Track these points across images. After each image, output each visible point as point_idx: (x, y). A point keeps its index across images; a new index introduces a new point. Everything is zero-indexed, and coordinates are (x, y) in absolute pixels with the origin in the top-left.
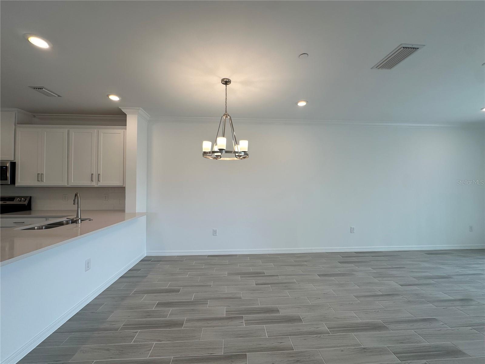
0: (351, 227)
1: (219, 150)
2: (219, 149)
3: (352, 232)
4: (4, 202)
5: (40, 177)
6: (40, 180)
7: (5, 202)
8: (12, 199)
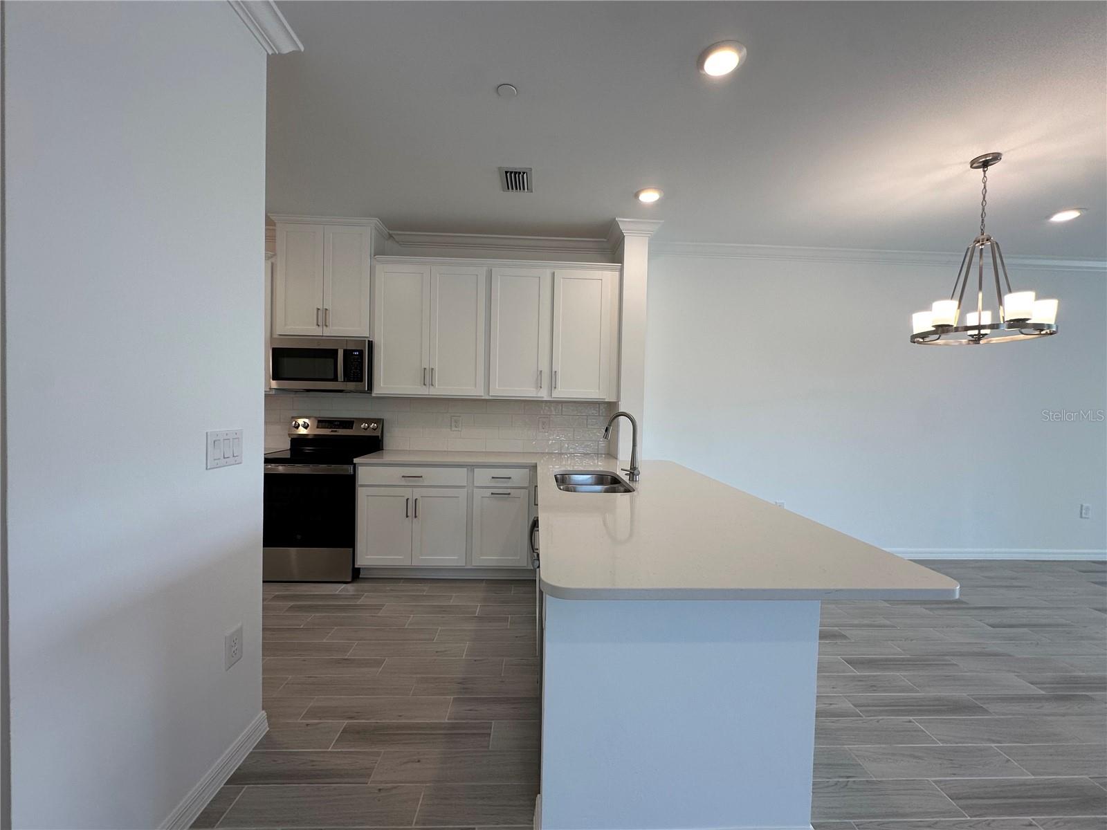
0: (1082, 506)
1: (934, 329)
2: (933, 326)
3: (1084, 515)
4: (332, 431)
5: (427, 376)
6: (427, 382)
7: (336, 431)
8: (348, 424)
